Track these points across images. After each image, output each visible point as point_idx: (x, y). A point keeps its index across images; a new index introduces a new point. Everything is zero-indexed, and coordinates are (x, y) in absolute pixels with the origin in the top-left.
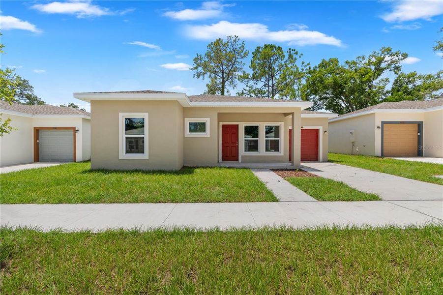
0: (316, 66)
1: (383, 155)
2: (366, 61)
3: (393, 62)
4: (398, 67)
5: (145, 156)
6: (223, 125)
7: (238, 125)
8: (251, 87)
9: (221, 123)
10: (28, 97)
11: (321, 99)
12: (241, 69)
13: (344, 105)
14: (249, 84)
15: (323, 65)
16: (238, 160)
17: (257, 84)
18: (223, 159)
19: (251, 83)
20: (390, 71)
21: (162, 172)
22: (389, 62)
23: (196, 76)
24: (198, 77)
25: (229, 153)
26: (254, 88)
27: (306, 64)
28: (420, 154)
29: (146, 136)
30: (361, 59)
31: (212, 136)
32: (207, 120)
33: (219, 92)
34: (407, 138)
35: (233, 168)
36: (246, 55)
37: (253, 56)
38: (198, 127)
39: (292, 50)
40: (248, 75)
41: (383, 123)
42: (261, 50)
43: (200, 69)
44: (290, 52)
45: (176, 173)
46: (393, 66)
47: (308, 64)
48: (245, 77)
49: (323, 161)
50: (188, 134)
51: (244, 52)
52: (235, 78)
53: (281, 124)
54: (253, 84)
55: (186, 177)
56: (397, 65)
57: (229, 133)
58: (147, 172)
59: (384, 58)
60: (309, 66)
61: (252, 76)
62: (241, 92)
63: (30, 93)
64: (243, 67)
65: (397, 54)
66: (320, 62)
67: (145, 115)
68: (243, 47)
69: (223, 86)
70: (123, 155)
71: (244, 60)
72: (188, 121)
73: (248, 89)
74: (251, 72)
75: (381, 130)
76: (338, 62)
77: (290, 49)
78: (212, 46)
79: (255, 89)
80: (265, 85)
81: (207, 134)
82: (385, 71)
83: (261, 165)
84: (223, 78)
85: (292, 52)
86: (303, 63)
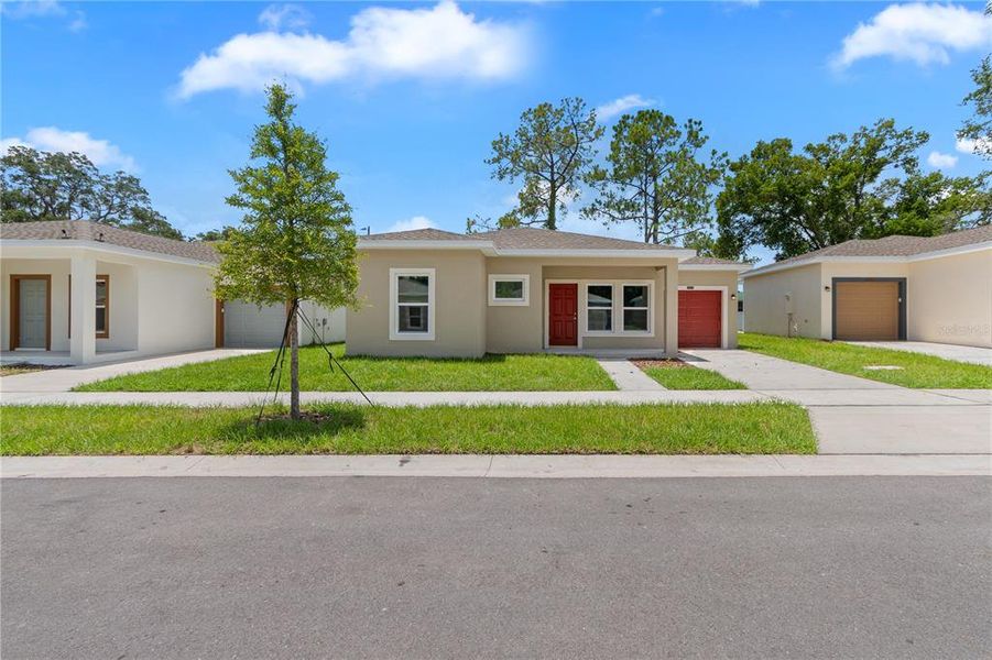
0: (745, 156)
1: (835, 337)
2: (849, 144)
3: (900, 150)
4: (912, 160)
5: (429, 336)
6: (551, 285)
7: (576, 285)
8: (612, 196)
9: (548, 282)
10: (138, 214)
11: (758, 221)
12: (590, 161)
13: (805, 236)
14: (607, 190)
15: (760, 152)
16: (576, 344)
17: (623, 190)
18: (551, 343)
19: (612, 187)
20: (896, 166)
21: (457, 360)
22: (894, 149)
23: (497, 176)
24: (501, 178)
25: (562, 334)
26: (618, 199)
27: (719, 154)
28: (901, 335)
29: (431, 304)
30: (837, 142)
31: (532, 304)
32: (525, 279)
33: (545, 208)
34: (880, 308)
35: (567, 356)
36: (599, 134)
37: (614, 133)
38: (510, 289)
39: (696, 123)
40: (604, 172)
41: (835, 280)
42: (630, 121)
43: (506, 163)
44: (691, 127)
45: (478, 360)
46: (902, 156)
47: (725, 155)
48: (598, 176)
49: (729, 348)
50: (494, 300)
51: (595, 129)
52: (578, 178)
53: (650, 283)
54: (614, 190)
55: (495, 366)
56: (909, 155)
57: (562, 298)
58: (437, 360)
59: (882, 141)
60: (725, 159)
61: (612, 173)
62: (589, 207)
63: (141, 204)
64: (593, 158)
65: (907, 134)
66: (754, 146)
67: (430, 273)
68: (592, 119)
69: (553, 197)
70: (395, 334)
71: (596, 145)
72: (493, 279)
73: (605, 199)
74: (610, 168)
75: (831, 293)
76: (790, 146)
77: (690, 121)
78: (531, 116)
79: (620, 201)
80: (640, 193)
81: (524, 301)
82: (886, 167)
83: (613, 352)
84: (553, 182)
85: (694, 127)
86: (714, 152)
